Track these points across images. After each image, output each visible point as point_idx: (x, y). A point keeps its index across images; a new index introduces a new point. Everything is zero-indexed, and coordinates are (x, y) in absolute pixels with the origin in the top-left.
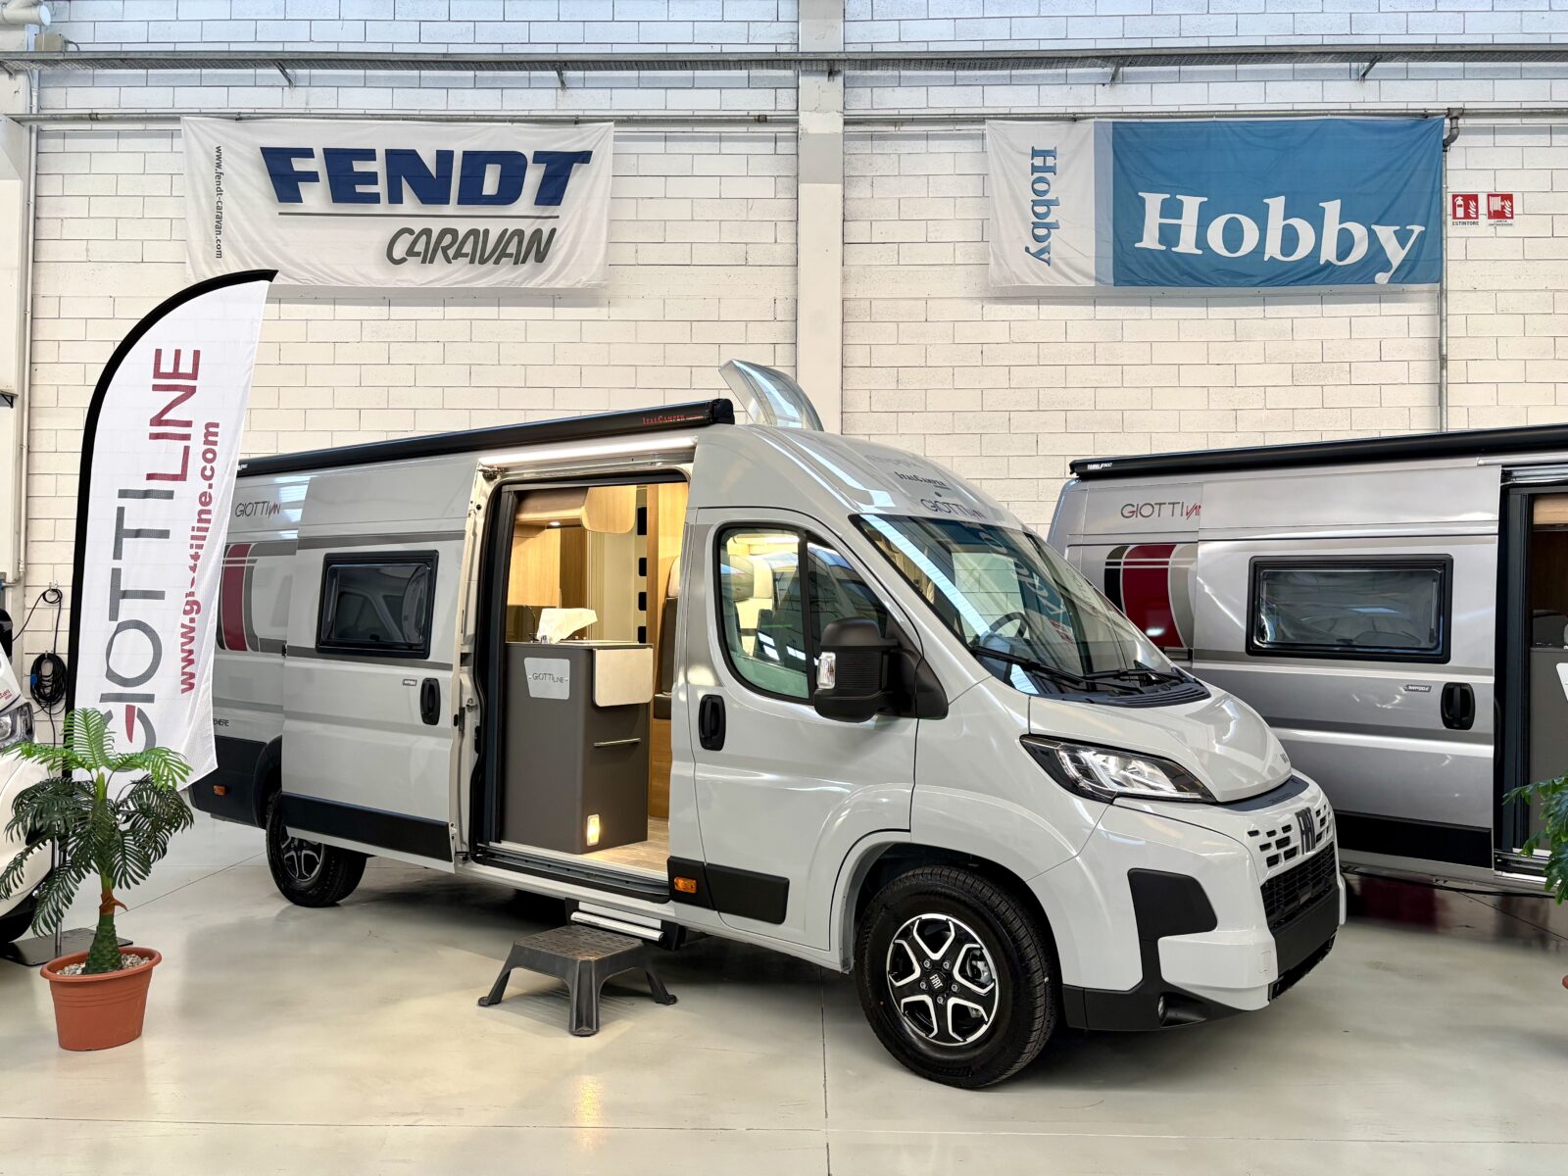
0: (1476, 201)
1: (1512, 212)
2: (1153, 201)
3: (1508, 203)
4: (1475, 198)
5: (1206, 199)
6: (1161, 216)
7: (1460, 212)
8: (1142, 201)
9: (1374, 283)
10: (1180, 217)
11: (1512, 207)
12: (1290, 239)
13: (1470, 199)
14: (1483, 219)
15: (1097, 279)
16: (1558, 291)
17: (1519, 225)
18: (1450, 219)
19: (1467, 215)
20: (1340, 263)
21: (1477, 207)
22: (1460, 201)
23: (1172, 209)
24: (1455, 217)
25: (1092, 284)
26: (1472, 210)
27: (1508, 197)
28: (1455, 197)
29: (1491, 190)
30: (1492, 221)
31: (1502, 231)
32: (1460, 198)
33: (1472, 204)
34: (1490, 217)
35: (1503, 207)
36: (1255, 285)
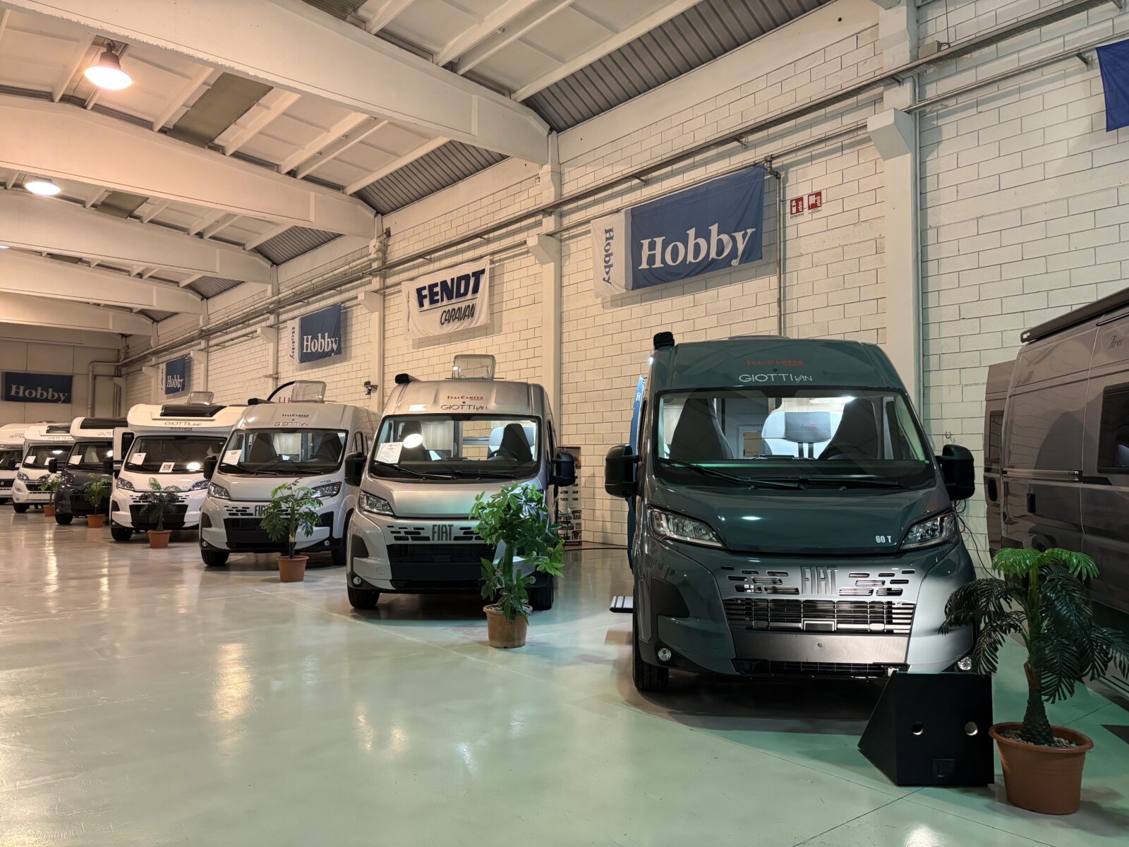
0: (802, 202)
1: (821, 203)
2: (646, 243)
3: (819, 198)
4: (801, 199)
5: (664, 238)
6: (649, 251)
7: (794, 210)
8: (642, 244)
9: (731, 266)
10: (655, 250)
11: (821, 200)
12: (697, 248)
13: (800, 199)
14: (806, 211)
15: (626, 289)
16: (846, 245)
17: (825, 210)
18: (788, 216)
19: (798, 211)
20: (720, 258)
21: (802, 205)
22: (794, 203)
23: (652, 246)
24: (792, 214)
25: (624, 291)
26: (800, 207)
27: (819, 194)
28: (792, 201)
29: (810, 192)
30: (810, 211)
31: (816, 215)
32: (794, 202)
33: (800, 203)
34: (809, 208)
35: (816, 201)
36: (684, 278)
